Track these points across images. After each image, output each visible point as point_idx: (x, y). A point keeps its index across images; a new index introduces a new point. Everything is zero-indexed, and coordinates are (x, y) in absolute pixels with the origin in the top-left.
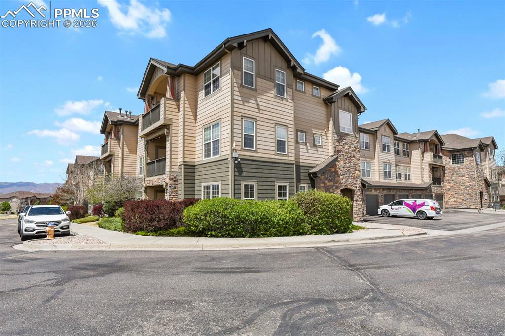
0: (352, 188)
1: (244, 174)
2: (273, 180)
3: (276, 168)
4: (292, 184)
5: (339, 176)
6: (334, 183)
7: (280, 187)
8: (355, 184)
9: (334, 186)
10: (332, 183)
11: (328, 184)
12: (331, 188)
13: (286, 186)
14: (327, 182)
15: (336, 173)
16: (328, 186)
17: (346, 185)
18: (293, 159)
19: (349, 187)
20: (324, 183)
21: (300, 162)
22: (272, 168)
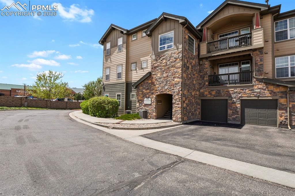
0: (170, 93)
1: (106, 91)
2: (115, 92)
3: (116, 87)
4: (123, 93)
5: (155, 85)
6: (150, 91)
7: (118, 95)
8: (173, 90)
9: (150, 93)
10: (148, 91)
11: (145, 92)
12: (147, 94)
13: (120, 95)
14: (144, 90)
15: (153, 83)
16: (145, 93)
17: (162, 92)
18: (125, 80)
19: (165, 93)
20: (142, 91)
21: (132, 81)
22: (115, 87)
